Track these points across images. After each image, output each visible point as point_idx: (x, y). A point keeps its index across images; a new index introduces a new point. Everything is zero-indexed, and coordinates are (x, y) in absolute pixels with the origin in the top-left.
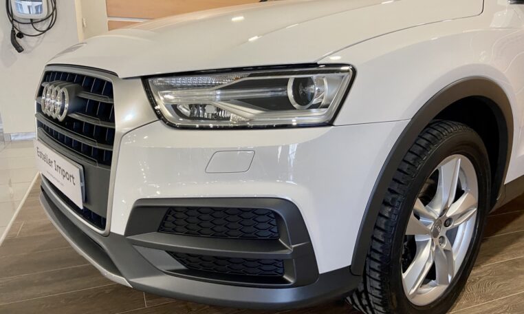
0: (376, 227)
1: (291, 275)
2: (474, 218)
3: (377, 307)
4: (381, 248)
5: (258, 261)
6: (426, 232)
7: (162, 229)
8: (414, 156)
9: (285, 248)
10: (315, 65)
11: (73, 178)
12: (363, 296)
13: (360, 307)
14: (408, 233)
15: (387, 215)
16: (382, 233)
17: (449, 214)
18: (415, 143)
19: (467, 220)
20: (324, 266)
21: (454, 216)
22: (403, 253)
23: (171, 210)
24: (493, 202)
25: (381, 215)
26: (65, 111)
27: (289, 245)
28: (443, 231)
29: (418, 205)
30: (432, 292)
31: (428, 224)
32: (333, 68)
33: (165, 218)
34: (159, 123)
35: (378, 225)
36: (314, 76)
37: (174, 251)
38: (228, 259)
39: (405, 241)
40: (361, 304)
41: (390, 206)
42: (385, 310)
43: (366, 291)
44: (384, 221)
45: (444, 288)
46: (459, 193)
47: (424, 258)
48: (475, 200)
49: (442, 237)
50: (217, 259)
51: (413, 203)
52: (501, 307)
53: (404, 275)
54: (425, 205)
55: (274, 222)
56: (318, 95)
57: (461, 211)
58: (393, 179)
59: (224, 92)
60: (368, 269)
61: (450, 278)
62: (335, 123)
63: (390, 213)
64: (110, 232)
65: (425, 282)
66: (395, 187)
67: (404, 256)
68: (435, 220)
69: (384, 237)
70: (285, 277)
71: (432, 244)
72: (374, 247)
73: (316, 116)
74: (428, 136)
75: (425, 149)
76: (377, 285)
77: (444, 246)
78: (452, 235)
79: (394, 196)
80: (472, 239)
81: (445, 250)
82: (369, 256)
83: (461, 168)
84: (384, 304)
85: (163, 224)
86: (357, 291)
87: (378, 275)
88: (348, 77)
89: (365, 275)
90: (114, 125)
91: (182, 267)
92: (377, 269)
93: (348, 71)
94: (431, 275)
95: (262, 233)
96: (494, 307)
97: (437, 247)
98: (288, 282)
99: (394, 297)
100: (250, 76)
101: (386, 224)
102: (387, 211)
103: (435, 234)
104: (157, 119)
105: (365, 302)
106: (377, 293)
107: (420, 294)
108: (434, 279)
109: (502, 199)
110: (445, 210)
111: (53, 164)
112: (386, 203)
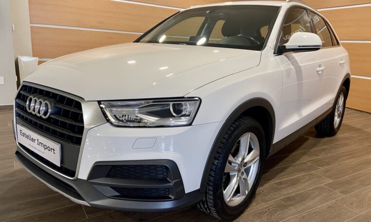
0: (211, 170)
1: (173, 195)
2: (258, 162)
3: (212, 208)
4: (214, 179)
5: (157, 189)
6: (234, 170)
7: (108, 176)
8: (228, 135)
9: (170, 182)
10: (183, 97)
11: (54, 150)
12: (205, 203)
13: (204, 209)
14: (226, 171)
15: (216, 164)
16: (213, 173)
17: (245, 161)
18: (229, 129)
19: (255, 162)
20: (188, 190)
21: (248, 161)
22: (224, 181)
23: (113, 166)
24: (268, 153)
25: (213, 164)
26: (48, 114)
27: (172, 181)
28: (243, 170)
29: (231, 158)
30: (238, 200)
31: (236, 166)
32: (191, 99)
33: (110, 171)
34: (108, 124)
35: (212, 169)
36: (183, 103)
37: (114, 186)
38: (142, 189)
39: (225, 175)
40: (204, 208)
41: (217, 160)
42: (215, 209)
43: (206, 201)
44: (215, 167)
45: (244, 197)
46: (250, 150)
47: (234, 183)
48: (258, 153)
49: (243, 172)
50: (137, 189)
51: (227, 157)
52: (272, 205)
53: (224, 192)
54: (234, 157)
55: (165, 170)
56: (185, 110)
57: (251, 159)
58: (219, 147)
59: (140, 109)
60: (207, 190)
61: (247, 192)
62: (193, 124)
63: (217, 163)
64: (77, 178)
65: (235, 195)
66: (220, 150)
67: (224, 183)
68: (239, 164)
69: (215, 174)
70: (170, 196)
71: (238, 176)
72: (210, 179)
73: (184, 121)
74: (234, 126)
75: (233, 132)
76: (211, 197)
77: (244, 177)
78: (247, 171)
79: (219, 155)
80: (257, 172)
81: (244, 179)
82: (208, 184)
83: (250, 138)
84: (215, 207)
85: (109, 173)
86: (202, 201)
87: (212, 197)
88: (198, 103)
89: (206, 193)
90: (84, 125)
91: (118, 194)
92: (211, 189)
93: (198, 100)
94: (238, 191)
95: (159, 176)
96: (268, 206)
97: (240, 178)
98: (171, 198)
99: (219, 203)
100: (154, 102)
101: (215, 168)
102: (216, 162)
103: (239, 171)
104: (106, 122)
105: (206, 206)
106: (212, 201)
107: (232, 201)
108: (239, 193)
109: (272, 152)
110: (243, 159)
111: (36, 141)
112: (216, 158)
